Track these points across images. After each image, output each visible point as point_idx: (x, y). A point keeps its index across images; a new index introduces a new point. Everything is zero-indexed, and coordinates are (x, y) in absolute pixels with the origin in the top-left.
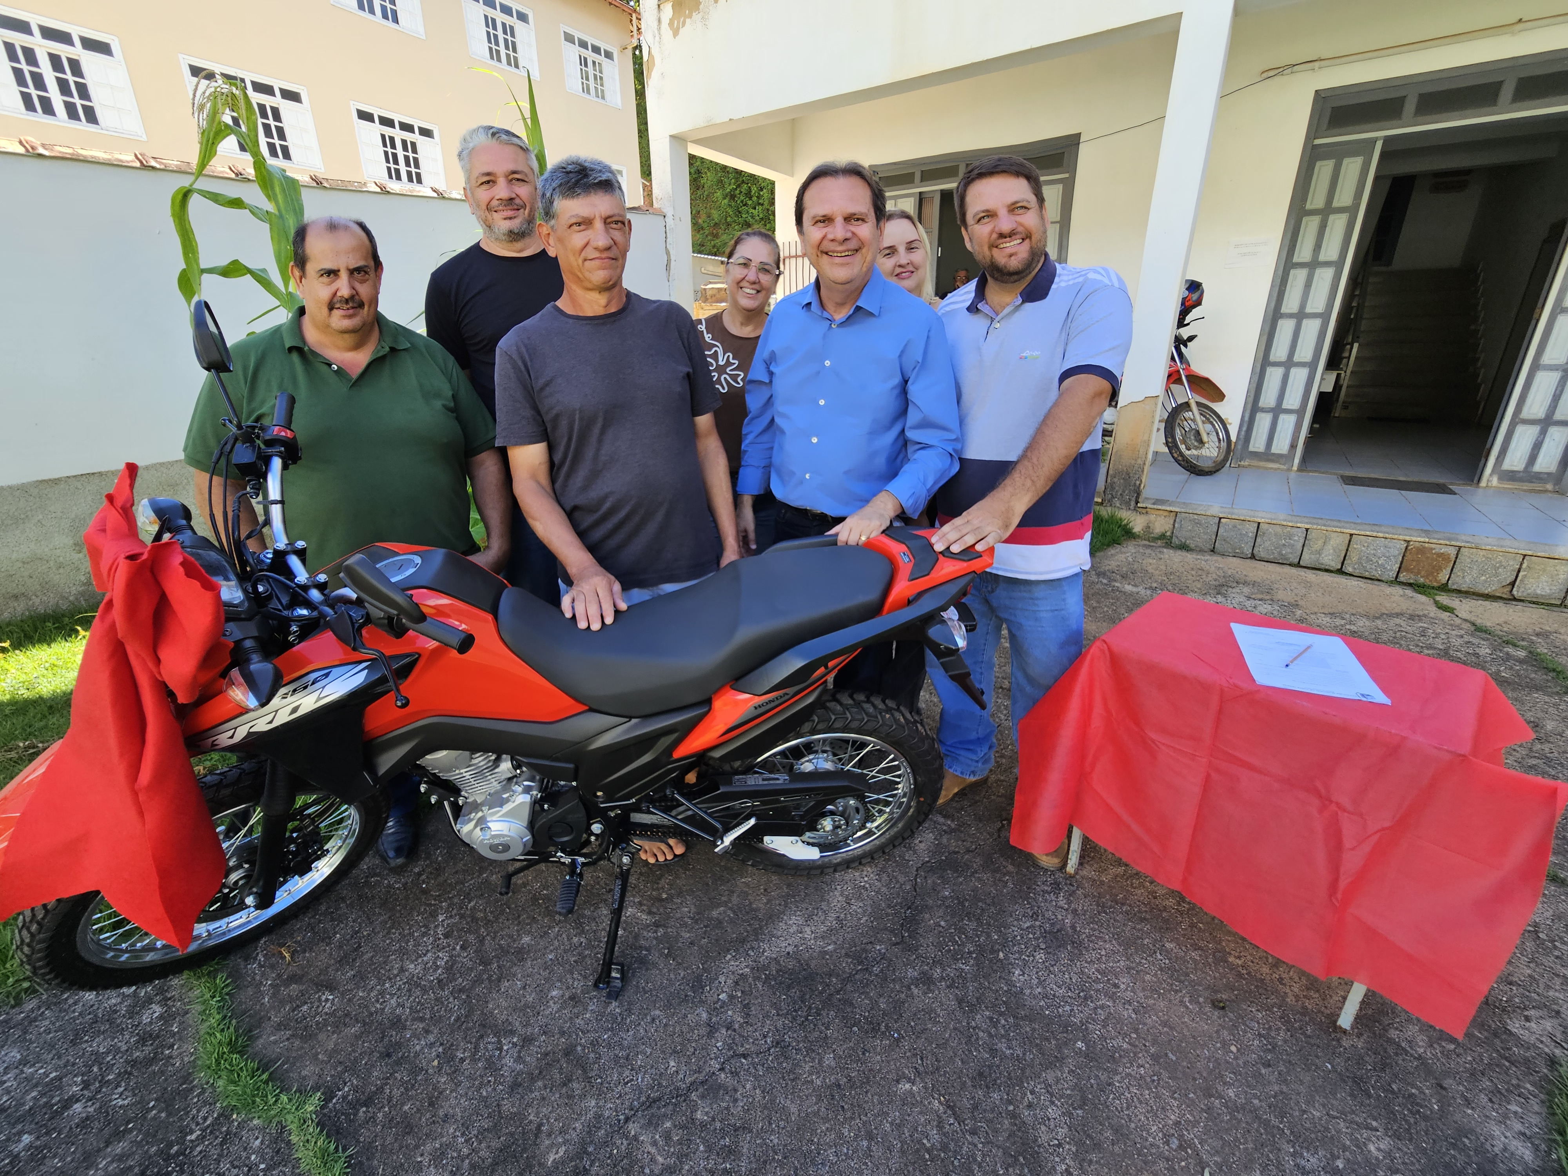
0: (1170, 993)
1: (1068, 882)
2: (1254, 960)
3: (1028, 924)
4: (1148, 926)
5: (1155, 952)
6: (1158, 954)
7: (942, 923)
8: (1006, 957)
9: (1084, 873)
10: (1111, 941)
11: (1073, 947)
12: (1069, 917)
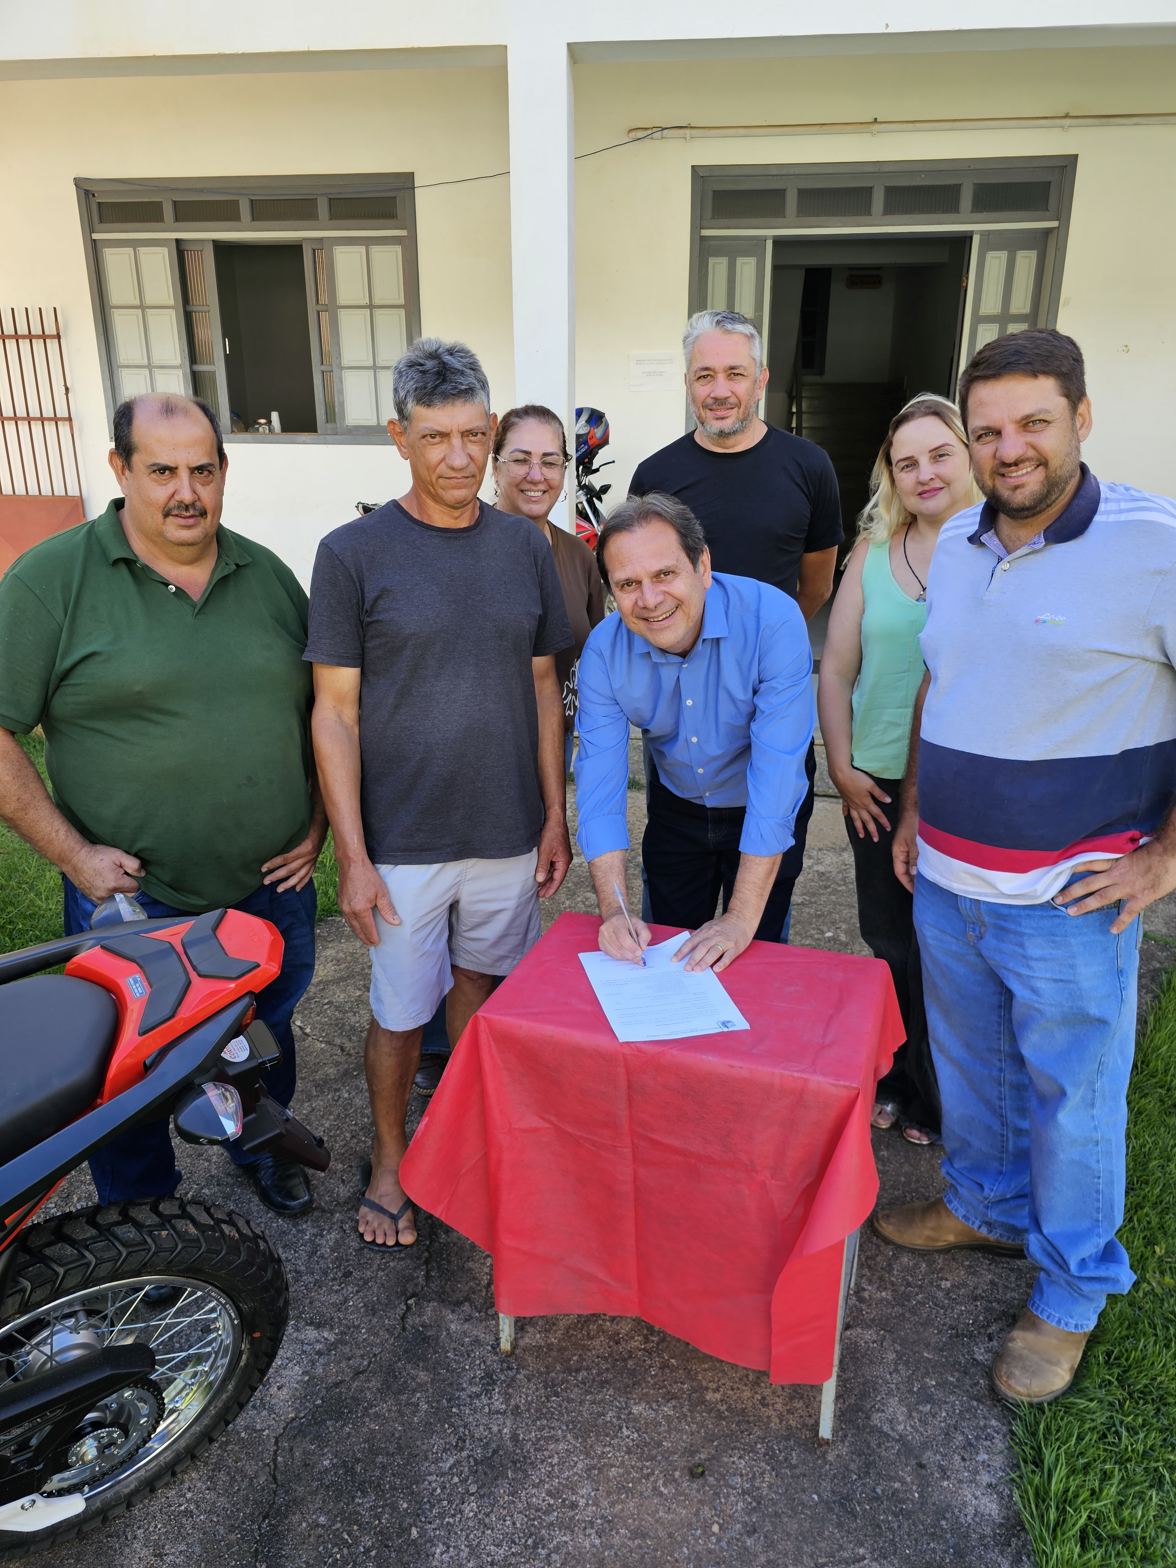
0: (640, 1482)
1: (505, 1365)
2: (735, 1386)
3: (452, 1461)
4: (611, 1392)
5: (621, 1428)
6: (624, 1430)
7: (322, 1520)
8: (422, 1533)
9: (526, 1341)
10: (564, 1437)
11: (515, 1472)
12: (508, 1422)
